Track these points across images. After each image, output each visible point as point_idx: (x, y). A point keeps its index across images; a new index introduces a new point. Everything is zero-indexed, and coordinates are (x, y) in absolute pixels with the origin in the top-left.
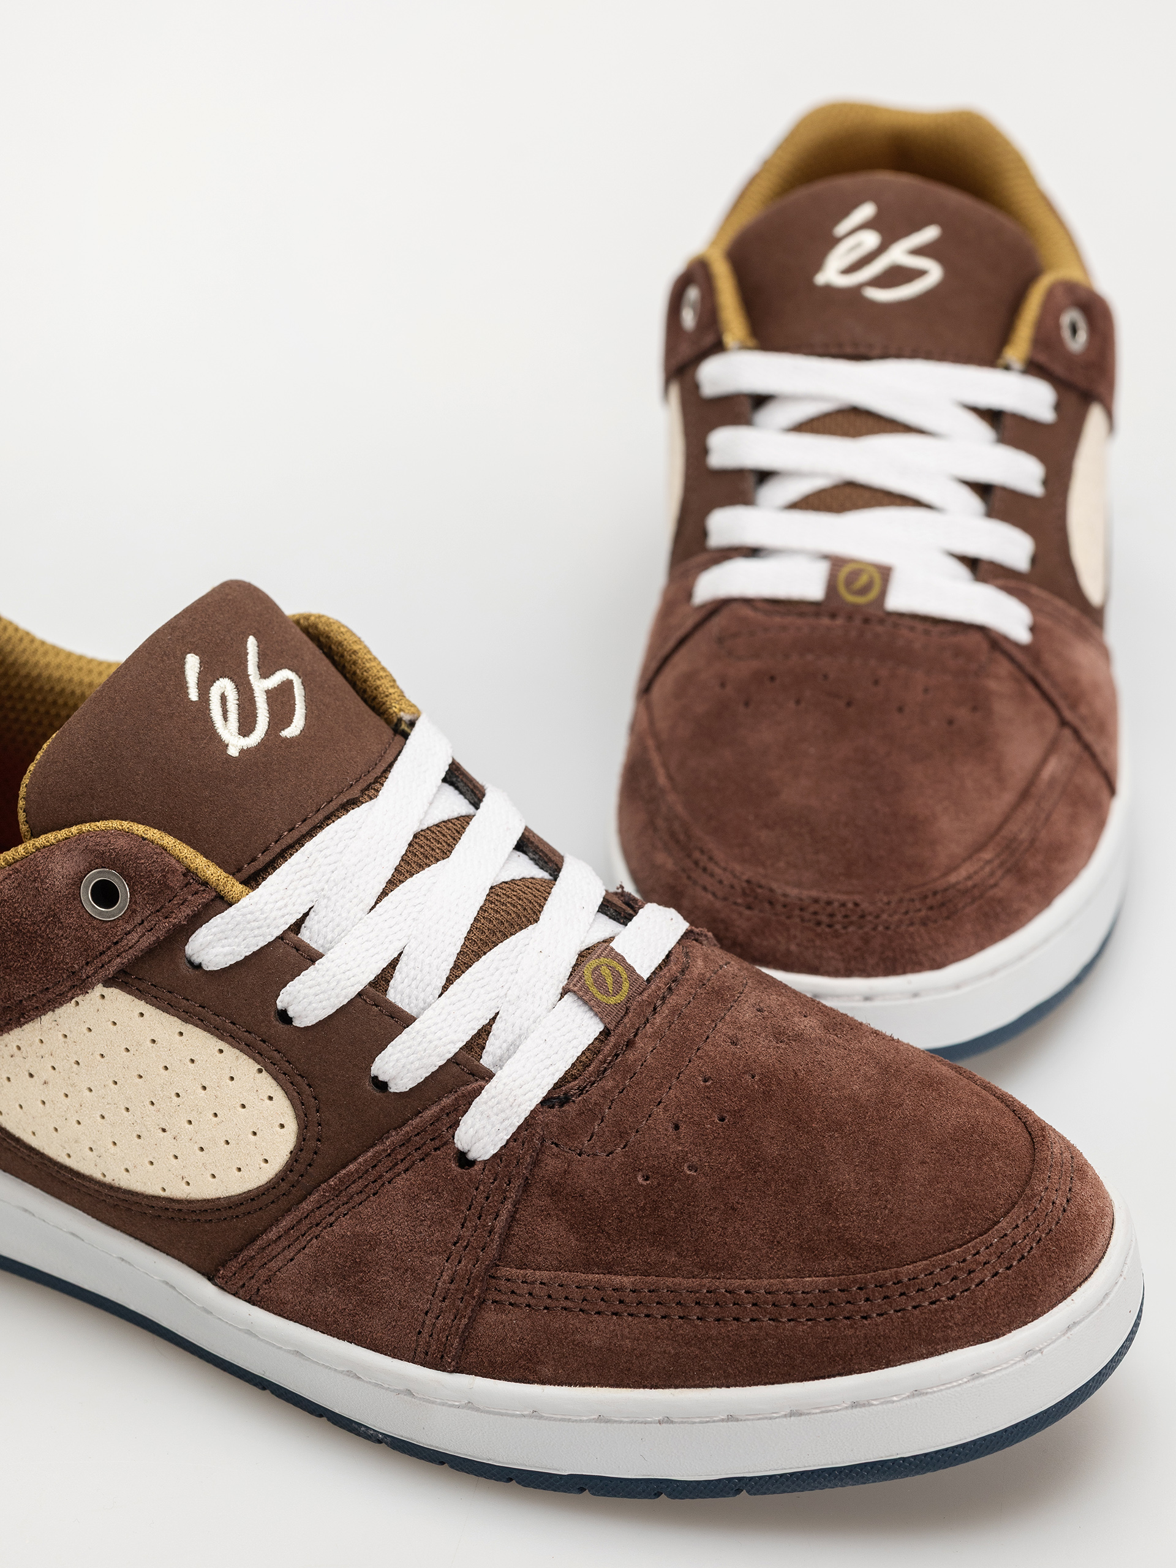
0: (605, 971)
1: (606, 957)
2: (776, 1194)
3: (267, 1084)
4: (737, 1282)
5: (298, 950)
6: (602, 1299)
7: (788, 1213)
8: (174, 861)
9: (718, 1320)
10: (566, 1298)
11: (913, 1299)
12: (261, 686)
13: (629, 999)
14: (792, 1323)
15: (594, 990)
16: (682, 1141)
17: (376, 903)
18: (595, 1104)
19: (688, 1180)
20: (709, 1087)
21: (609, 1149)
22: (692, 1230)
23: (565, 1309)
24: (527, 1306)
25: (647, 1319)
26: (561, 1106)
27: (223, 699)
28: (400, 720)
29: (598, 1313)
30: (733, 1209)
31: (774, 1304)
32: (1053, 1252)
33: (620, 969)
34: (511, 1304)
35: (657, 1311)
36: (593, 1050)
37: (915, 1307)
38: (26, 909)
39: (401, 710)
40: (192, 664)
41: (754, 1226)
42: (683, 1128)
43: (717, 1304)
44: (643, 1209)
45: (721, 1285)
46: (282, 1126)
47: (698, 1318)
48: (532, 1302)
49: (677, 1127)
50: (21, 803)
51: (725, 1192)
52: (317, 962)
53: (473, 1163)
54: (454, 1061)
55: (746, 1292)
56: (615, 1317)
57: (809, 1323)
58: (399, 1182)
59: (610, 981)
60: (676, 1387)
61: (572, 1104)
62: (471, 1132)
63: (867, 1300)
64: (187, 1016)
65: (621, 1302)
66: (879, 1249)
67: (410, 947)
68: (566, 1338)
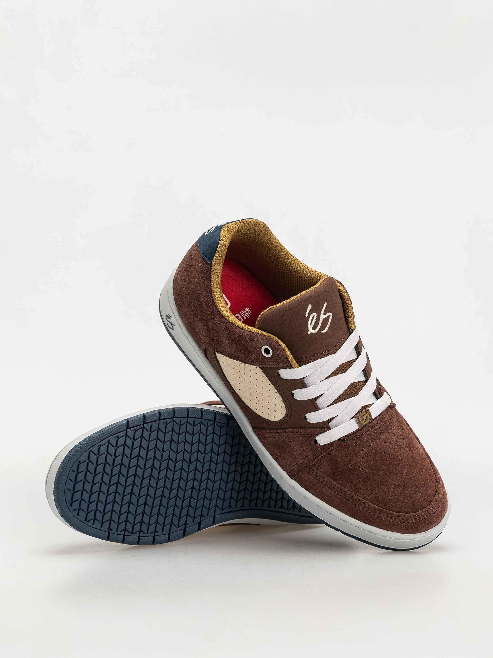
0: (365, 416)
1: (367, 413)
2: (376, 483)
3: (282, 404)
4: (359, 498)
5: (302, 383)
6: (330, 485)
7: (376, 489)
8: (285, 354)
9: (351, 502)
10: (323, 480)
11: (393, 519)
12: (323, 316)
13: (367, 424)
14: (366, 511)
15: (361, 420)
16: (363, 462)
17: (324, 380)
18: (349, 445)
19: (360, 471)
20: (374, 452)
21: (347, 456)
22: (355, 482)
23: (322, 482)
24: (314, 477)
25: (337, 494)
26: (342, 441)
27: (313, 318)
28: (351, 328)
29: (328, 487)
30: (366, 482)
31: (364, 506)
32: (427, 522)
33: (369, 416)
34: (311, 474)
35: (340, 494)
36: (354, 433)
37: (392, 521)
38: (249, 344)
39: (351, 326)
40: (310, 307)
41: (368, 488)
42: (364, 459)
43: (353, 499)
44: (347, 472)
45: (355, 496)
46: (281, 413)
47: (348, 500)
48: (316, 477)
49: (363, 458)
50: (258, 318)
51: (366, 478)
52: (305, 388)
53: (318, 443)
54: (324, 422)
55: (360, 501)
56: (331, 490)
57: (369, 513)
58: (300, 438)
59: (365, 418)
60: (336, 509)
61: (344, 442)
62: (320, 439)
63: (383, 515)
64: (272, 383)
65: (334, 488)
66: (391, 506)
67: (326, 393)
68: (319, 488)
